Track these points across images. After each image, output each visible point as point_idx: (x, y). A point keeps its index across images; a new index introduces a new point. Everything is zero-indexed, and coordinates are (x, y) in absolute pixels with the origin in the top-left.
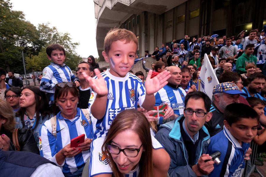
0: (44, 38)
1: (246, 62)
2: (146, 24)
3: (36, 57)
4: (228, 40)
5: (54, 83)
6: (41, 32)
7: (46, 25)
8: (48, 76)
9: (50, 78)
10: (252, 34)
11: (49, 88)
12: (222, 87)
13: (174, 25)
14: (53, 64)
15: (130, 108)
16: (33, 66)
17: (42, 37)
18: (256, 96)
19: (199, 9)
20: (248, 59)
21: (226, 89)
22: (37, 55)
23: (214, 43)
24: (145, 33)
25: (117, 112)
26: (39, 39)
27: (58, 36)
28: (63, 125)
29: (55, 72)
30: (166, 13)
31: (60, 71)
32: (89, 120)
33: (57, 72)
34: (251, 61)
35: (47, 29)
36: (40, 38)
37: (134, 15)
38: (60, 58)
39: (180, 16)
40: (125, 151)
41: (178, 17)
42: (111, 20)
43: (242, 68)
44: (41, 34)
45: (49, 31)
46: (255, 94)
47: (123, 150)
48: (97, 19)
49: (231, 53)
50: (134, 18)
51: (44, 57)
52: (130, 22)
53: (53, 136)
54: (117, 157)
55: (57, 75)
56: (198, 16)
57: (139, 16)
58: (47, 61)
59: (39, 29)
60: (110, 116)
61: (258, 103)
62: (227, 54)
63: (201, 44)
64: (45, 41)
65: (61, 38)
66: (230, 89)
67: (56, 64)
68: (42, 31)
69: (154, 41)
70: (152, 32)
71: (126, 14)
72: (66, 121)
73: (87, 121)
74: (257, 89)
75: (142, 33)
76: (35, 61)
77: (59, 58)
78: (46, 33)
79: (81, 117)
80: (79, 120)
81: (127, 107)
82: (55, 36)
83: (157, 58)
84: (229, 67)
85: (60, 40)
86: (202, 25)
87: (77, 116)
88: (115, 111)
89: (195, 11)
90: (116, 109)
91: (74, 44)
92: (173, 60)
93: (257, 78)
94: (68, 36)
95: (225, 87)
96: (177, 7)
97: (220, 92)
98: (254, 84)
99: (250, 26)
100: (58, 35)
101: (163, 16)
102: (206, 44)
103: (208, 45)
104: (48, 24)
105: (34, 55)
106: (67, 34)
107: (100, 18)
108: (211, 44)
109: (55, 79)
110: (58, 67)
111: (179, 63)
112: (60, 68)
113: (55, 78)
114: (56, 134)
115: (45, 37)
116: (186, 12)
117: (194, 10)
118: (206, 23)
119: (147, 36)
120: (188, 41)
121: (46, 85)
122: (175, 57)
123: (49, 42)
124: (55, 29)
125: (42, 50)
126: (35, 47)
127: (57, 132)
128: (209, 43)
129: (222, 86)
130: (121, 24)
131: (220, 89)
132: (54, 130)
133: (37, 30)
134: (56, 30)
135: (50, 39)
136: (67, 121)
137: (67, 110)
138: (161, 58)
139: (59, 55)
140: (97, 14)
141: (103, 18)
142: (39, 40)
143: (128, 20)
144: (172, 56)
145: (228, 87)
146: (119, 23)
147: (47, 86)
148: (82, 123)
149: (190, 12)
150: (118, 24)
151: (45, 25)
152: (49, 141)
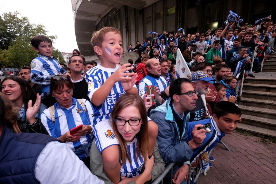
0: (12, 30)
1: (214, 55)
2: (127, 19)
3: (5, 51)
4: (202, 36)
5: (46, 74)
6: (9, 23)
7: (14, 15)
8: (38, 68)
9: (40, 70)
10: (219, 32)
11: (41, 80)
12: (197, 76)
13: (153, 21)
14: (41, 56)
15: (123, 93)
16: (3, 62)
17: (11, 28)
18: (220, 82)
19: (175, 7)
20: (215, 53)
21: (201, 77)
22: (7, 49)
23: (189, 39)
24: (126, 28)
25: (113, 98)
26: (6, 30)
27: (31, 29)
28: (60, 112)
29: (44, 64)
30: (146, 8)
31: (49, 63)
32: (84, 108)
33: (46, 64)
34: (217, 55)
35: (16, 20)
36: (8, 30)
37: (114, 9)
38: (50, 50)
39: (158, 12)
40: (130, 122)
41: (157, 13)
42: (90, 13)
43: (211, 61)
44: (9, 25)
45: (18, 22)
46: (220, 81)
47: (128, 121)
48: (74, 11)
49: (203, 48)
50: (114, 12)
51: (15, 51)
52: (110, 15)
53: (52, 122)
54: (123, 128)
55: (47, 67)
56: (174, 13)
57: (119, 10)
58: (19, 56)
59: (6, 19)
60: (108, 101)
61: (221, 87)
62: (200, 49)
63: (177, 39)
64: (14, 33)
65: (35, 31)
66: (204, 76)
67: (44, 55)
68: (10, 21)
69: (135, 36)
70: (132, 27)
71: (106, 7)
72: (62, 109)
73: (82, 109)
74: (223, 76)
75: (123, 28)
76: (5, 56)
77: (48, 50)
78: (15, 24)
79: (76, 106)
80: (75, 108)
81: (120, 92)
82: (26, 28)
83: (139, 52)
84: (201, 59)
85: (34, 33)
86: (177, 23)
87: (73, 105)
88: (112, 96)
89: (172, 8)
90: (112, 95)
91: (51, 37)
92: (155, 54)
93: (223, 68)
94: (42, 28)
95: (200, 75)
96: (155, 3)
97: (197, 80)
98: (221, 73)
99: (216, 25)
100: (30, 27)
101: (142, 11)
102: (181, 40)
103: (183, 41)
104: (16, 14)
105: (3, 50)
106: (42, 27)
107: (78, 10)
108: (186, 39)
109: (46, 71)
110: (46, 58)
111: (160, 57)
112: (48, 60)
113: (45, 69)
114: (54, 120)
115: (15, 29)
116: (164, 9)
117: (170, 7)
118: (181, 20)
119: (128, 31)
120: (166, 37)
121: (37, 77)
122: (156, 52)
123: (19, 34)
124: (26, 20)
125: (12, 43)
126: (2, 40)
127: (55, 118)
128: (184, 39)
129: (198, 74)
130: (101, 18)
131: (196, 77)
132: (52, 117)
133: (2, 20)
134: (28, 21)
135: (21, 31)
136: (64, 109)
137: (64, 100)
138: (143, 52)
139: (48, 47)
140: (75, 6)
141: (81, 10)
142: (7, 33)
143: (108, 14)
144: (153, 50)
145: (202, 75)
146: (100, 16)
147: (40, 78)
148: (78, 111)
149: (167, 9)
150: (98, 17)
151: (12, 14)
152: (48, 126)
